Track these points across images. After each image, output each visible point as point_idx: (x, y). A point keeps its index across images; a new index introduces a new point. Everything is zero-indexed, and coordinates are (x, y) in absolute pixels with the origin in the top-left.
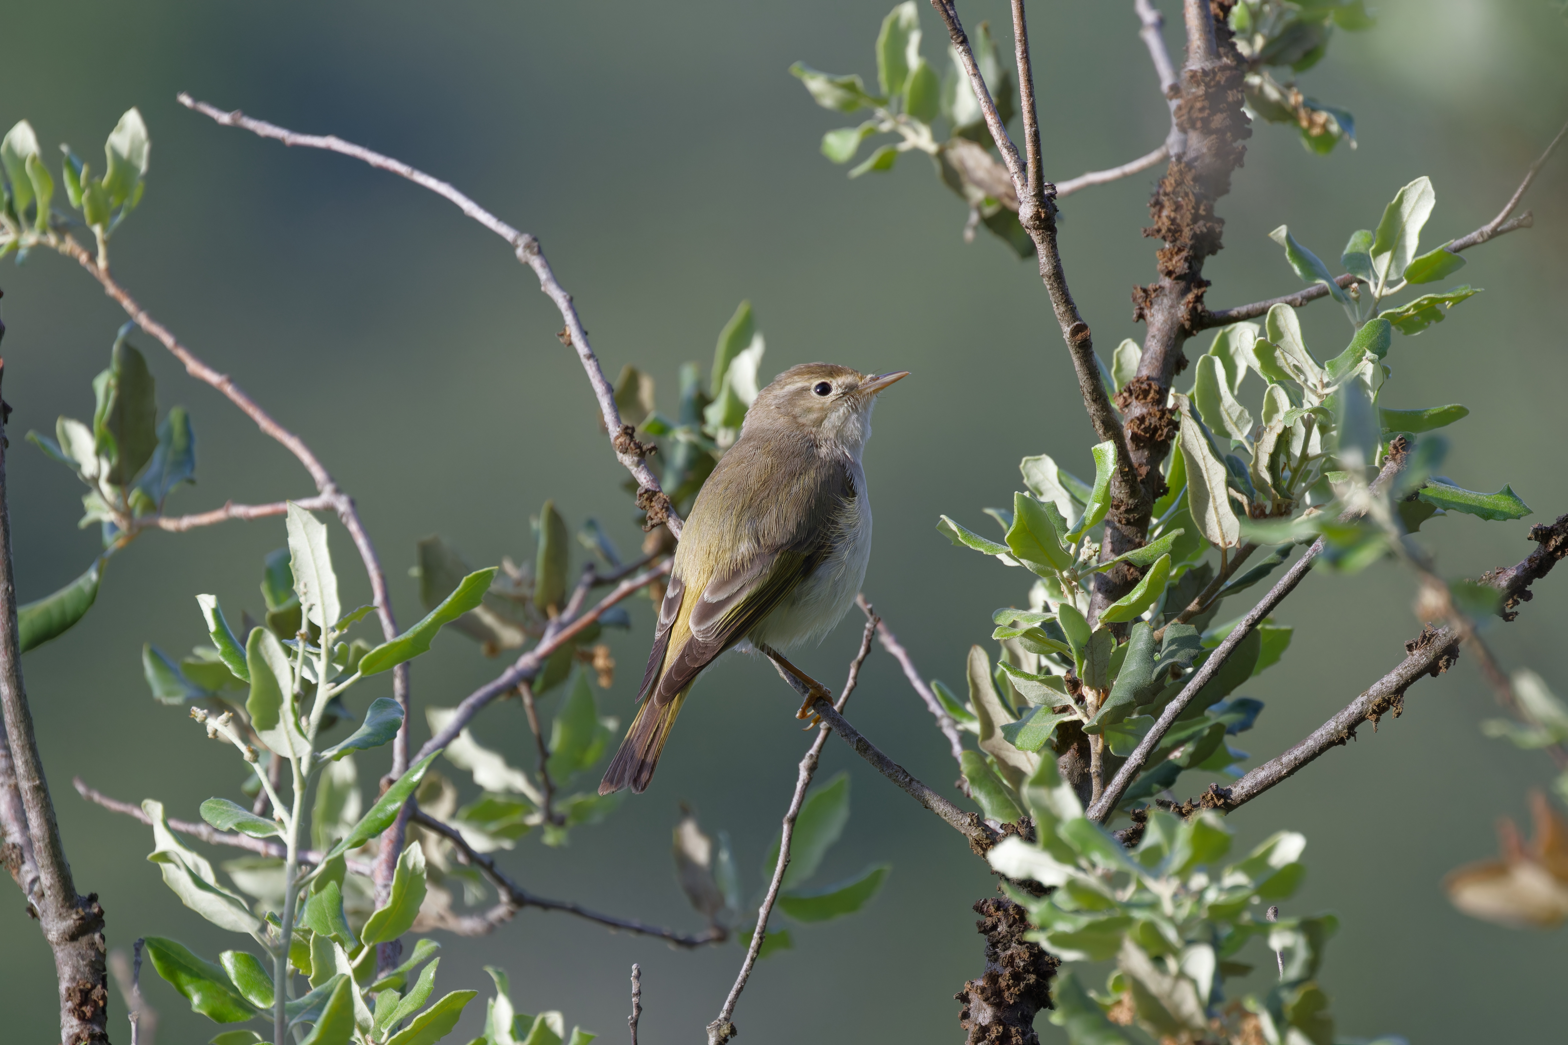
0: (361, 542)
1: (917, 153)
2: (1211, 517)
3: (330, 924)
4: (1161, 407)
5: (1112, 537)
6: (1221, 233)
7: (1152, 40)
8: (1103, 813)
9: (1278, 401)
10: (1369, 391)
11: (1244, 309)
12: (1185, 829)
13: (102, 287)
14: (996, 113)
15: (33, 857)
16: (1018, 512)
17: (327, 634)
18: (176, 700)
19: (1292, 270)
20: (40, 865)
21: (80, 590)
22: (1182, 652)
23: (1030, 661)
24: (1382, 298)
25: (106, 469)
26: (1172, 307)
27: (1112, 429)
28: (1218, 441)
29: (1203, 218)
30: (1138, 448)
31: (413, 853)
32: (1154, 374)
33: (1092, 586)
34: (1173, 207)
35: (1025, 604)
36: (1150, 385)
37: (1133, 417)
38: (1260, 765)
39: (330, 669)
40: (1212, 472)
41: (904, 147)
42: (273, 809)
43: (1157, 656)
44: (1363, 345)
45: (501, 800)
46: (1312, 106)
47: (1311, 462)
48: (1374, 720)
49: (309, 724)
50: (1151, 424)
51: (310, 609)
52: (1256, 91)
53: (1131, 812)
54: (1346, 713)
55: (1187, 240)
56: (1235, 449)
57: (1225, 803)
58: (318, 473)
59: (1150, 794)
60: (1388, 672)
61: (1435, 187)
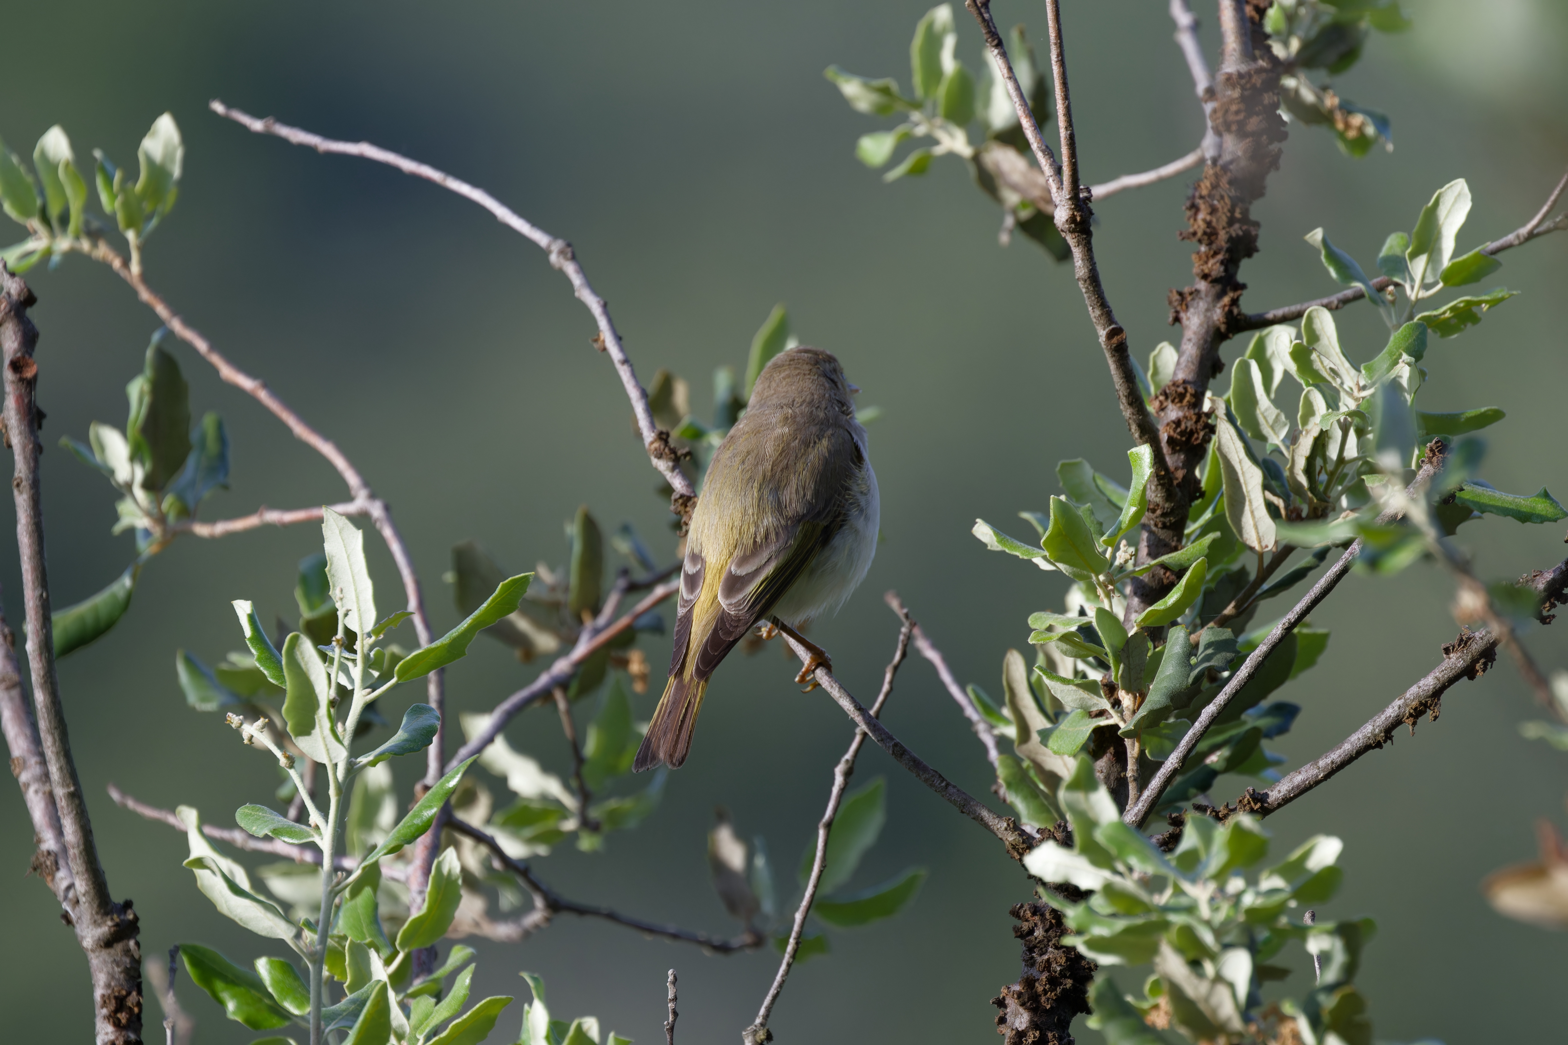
0: (396, 548)
1: (952, 157)
2: (1247, 520)
3: (365, 930)
4: (1197, 411)
5: (1148, 540)
6: (1256, 236)
7: (1188, 43)
8: (1139, 817)
9: (1315, 404)
10: (1406, 394)
11: (1280, 312)
12: (1221, 833)
13: (135, 293)
14: (1030, 116)
15: (67, 864)
16: (1054, 516)
17: (363, 640)
18: (211, 706)
19: (1328, 273)
20: (74, 872)
21: (114, 596)
22: (1218, 656)
23: (1066, 665)
24: (1418, 300)
25: (139, 474)
26: (1207, 310)
27: (1148, 433)
28: (1255, 444)
29: (1238, 221)
30: (1174, 452)
31: (448, 859)
32: (1190, 377)
33: (1128, 590)
34: (1209, 210)
35: (1061, 608)
36: (1186, 389)
37: (1169, 420)
38: (1296, 768)
39: (366, 675)
40: (1248, 476)
41: (939, 150)
42: (309, 815)
43: (1193, 660)
44: (1400, 348)
45: (536, 806)
46: (1347, 109)
47: (1348, 466)
48: (1411, 723)
49: (345, 730)
50: (1186, 428)
51: (346, 615)
52: (1292, 94)
53: (1168, 816)
54: (1382, 716)
55: (1223, 244)
56: (1272, 452)
57: (1262, 807)
58: (352, 478)
59: (1186, 798)
60: (1425, 675)
61: (1471, 189)
